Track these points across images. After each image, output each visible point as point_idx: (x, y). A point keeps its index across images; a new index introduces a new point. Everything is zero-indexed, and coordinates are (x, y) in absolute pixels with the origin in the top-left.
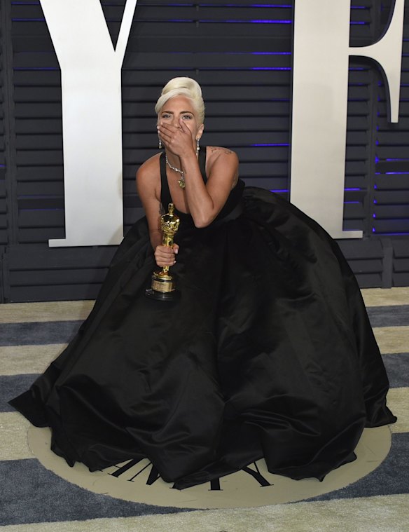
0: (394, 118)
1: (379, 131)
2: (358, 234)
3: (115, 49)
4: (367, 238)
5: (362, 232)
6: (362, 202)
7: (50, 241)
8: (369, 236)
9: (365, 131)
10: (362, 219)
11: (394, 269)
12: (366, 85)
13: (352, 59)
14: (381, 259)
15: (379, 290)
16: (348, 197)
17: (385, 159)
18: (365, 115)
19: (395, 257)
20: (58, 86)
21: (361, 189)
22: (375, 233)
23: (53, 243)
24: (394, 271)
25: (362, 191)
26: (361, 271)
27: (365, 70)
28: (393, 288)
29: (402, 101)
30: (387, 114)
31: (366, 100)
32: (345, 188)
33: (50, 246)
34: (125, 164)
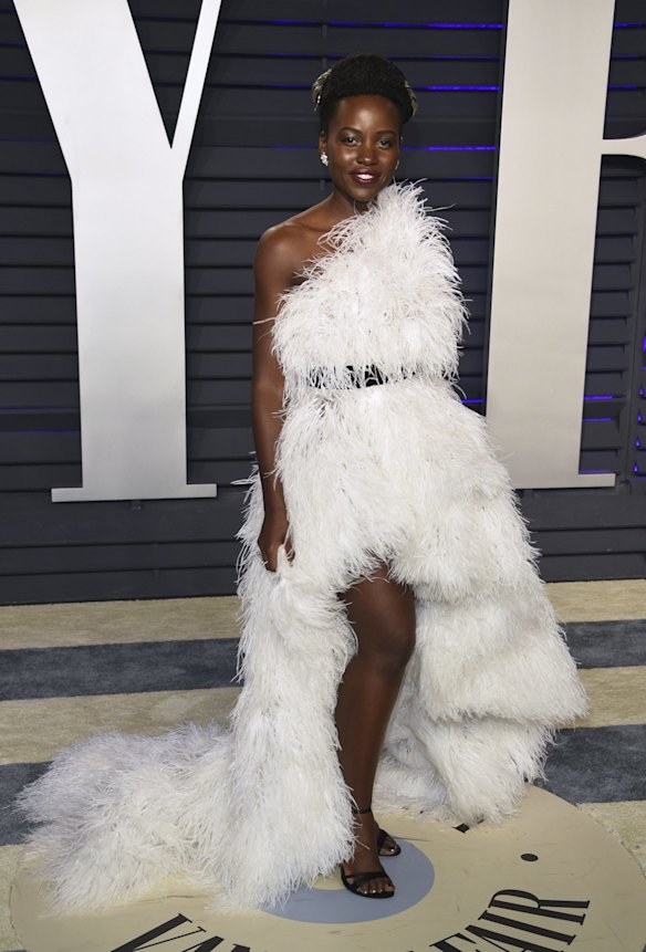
2: (608, 479)
3: (171, 142)
4: (623, 485)
5: (613, 475)
6: (617, 418)
7: (53, 490)
8: (627, 482)
9: (626, 291)
10: (615, 450)
12: (633, 207)
13: (607, 160)
16: (589, 412)
18: (628, 263)
20: (67, 207)
21: (615, 397)
22: (638, 474)
23: (59, 494)
25: (618, 400)
26: (609, 550)
27: (635, 178)
31: (630, 235)
32: (585, 396)
33: (54, 499)
34: (191, 352)
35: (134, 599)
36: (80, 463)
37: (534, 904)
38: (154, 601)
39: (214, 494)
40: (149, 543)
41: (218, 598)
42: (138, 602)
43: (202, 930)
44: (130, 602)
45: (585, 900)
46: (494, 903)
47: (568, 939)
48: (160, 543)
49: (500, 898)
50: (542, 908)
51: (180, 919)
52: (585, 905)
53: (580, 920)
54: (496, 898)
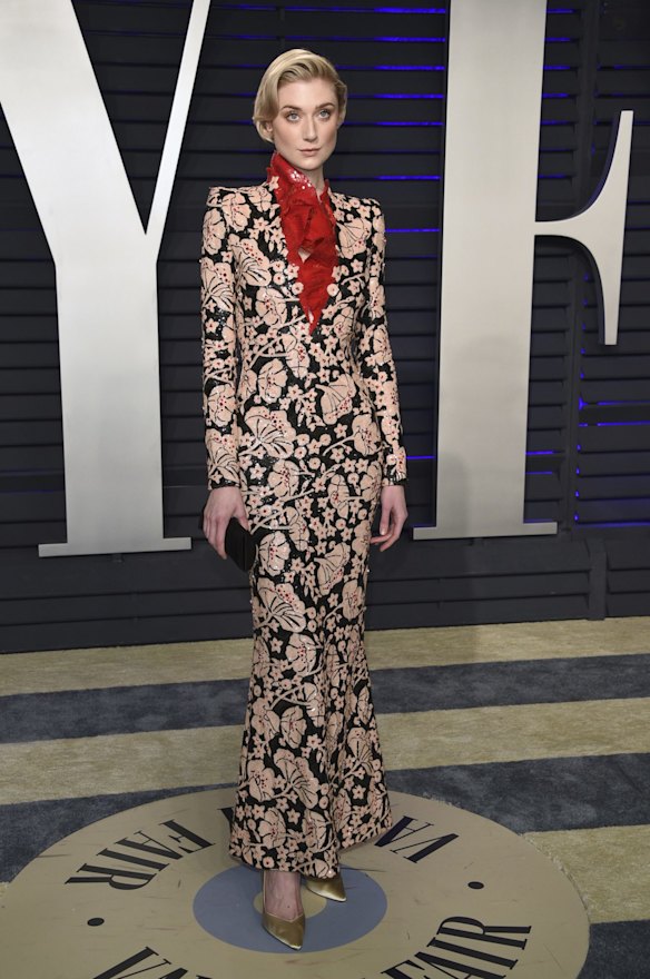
0: (611, 337)
1: (584, 356)
2: (550, 528)
3: (145, 229)
4: (564, 533)
5: (555, 524)
6: (558, 471)
7: (40, 546)
8: (568, 530)
9: (562, 356)
10: (557, 500)
11: (608, 587)
12: (565, 281)
13: (540, 240)
14: (587, 572)
15: (584, 623)
16: (533, 465)
17: (596, 403)
18: (563, 331)
19: (609, 569)
20: (52, 288)
21: (555, 452)
22: (578, 522)
23: (46, 550)
24: (609, 591)
25: (558, 455)
26: (553, 593)
27: (566, 256)
28: (607, 619)
29: (623, 305)
30: (599, 329)
31: (564, 307)
32: (527, 451)
33: (41, 555)
34: (165, 417)
35: (115, 646)
36: (64, 520)
37: (479, 931)
38: (133, 648)
39: (189, 547)
40: (129, 593)
41: (193, 644)
42: (118, 648)
43: (167, 962)
44: (111, 649)
45: (527, 926)
46: (442, 930)
47: (511, 964)
48: (138, 593)
49: (448, 925)
50: (487, 934)
51: (148, 952)
52: (527, 930)
53: (522, 944)
54: (444, 926)
